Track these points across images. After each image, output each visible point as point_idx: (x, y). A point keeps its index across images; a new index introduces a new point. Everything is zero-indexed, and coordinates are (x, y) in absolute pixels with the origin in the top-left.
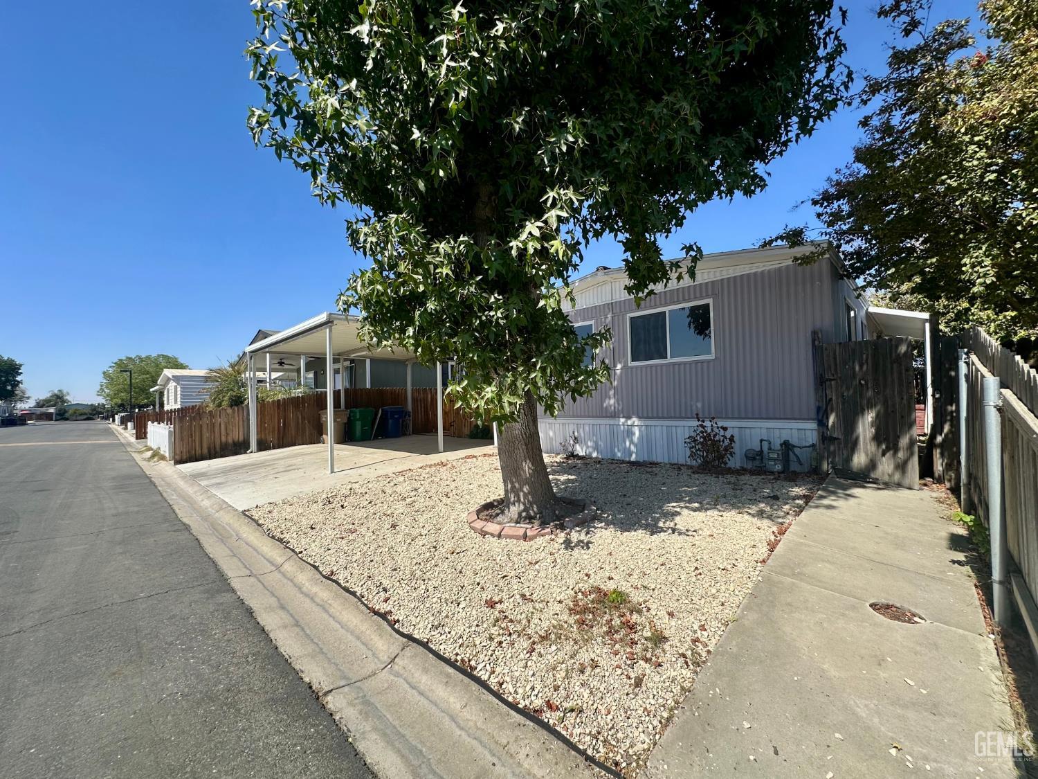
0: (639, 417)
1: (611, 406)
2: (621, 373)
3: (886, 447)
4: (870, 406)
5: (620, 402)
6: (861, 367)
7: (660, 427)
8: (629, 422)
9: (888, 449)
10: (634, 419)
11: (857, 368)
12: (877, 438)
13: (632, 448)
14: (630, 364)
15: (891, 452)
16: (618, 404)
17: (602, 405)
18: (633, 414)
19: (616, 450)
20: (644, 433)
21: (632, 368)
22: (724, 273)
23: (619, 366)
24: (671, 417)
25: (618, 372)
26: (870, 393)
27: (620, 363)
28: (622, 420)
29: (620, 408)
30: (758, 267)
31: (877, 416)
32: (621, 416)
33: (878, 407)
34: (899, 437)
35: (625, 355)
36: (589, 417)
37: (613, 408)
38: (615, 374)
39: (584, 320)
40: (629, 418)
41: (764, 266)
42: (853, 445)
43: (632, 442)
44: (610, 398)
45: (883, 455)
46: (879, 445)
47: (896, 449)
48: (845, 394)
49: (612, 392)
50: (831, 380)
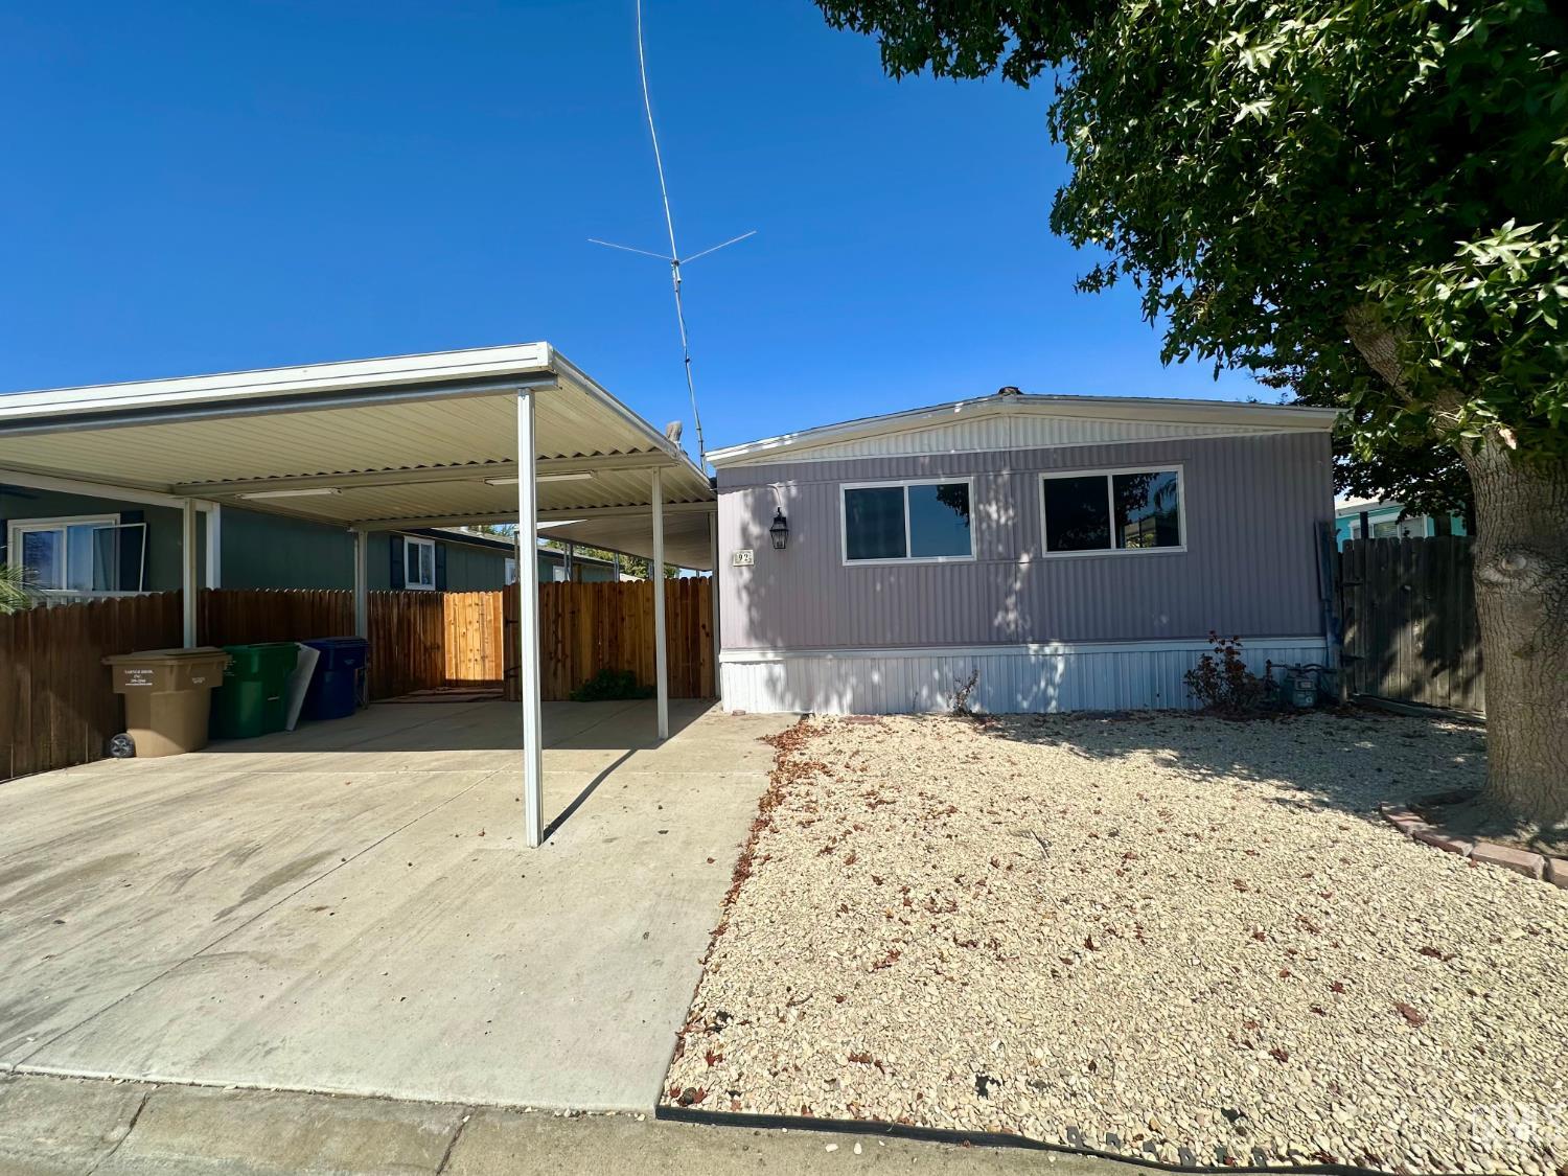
0: (1061, 640)
1: (1008, 624)
2: (1030, 570)
3: (1441, 665)
4: (1417, 616)
5: (1028, 617)
6: (1408, 568)
7: (1101, 654)
8: (1047, 650)
9: (1442, 667)
10: (1055, 644)
11: (1401, 570)
12: (1427, 655)
13: (1051, 691)
14: (1046, 555)
15: (1447, 671)
16: (1024, 619)
17: (991, 622)
18: (1053, 636)
19: (1020, 697)
20: (1073, 665)
21: (1049, 561)
22: (1199, 431)
23: (1025, 558)
24: (1119, 639)
25: (1024, 567)
26: (1419, 600)
27: (1027, 552)
28: (1034, 647)
29: (1027, 627)
30: (1246, 431)
31: (1428, 628)
32: (1030, 639)
33: (1433, 617)
34: (1460, 651)
35: (1035, 540)
36: (963, 643)
37: (1013, 626)
38: (1018, 570)
39: (952, 475)
40: (1044, 642)
41: (1255, 431)
42: (1387, 665)
43: (1050, 682)
44: (1007, 611)
45: (1435, 673)
46: (1429, 661)
47: (1455, 666)
48: (1377, 602)
49: (1011, 601)
50: (1354, 585)
